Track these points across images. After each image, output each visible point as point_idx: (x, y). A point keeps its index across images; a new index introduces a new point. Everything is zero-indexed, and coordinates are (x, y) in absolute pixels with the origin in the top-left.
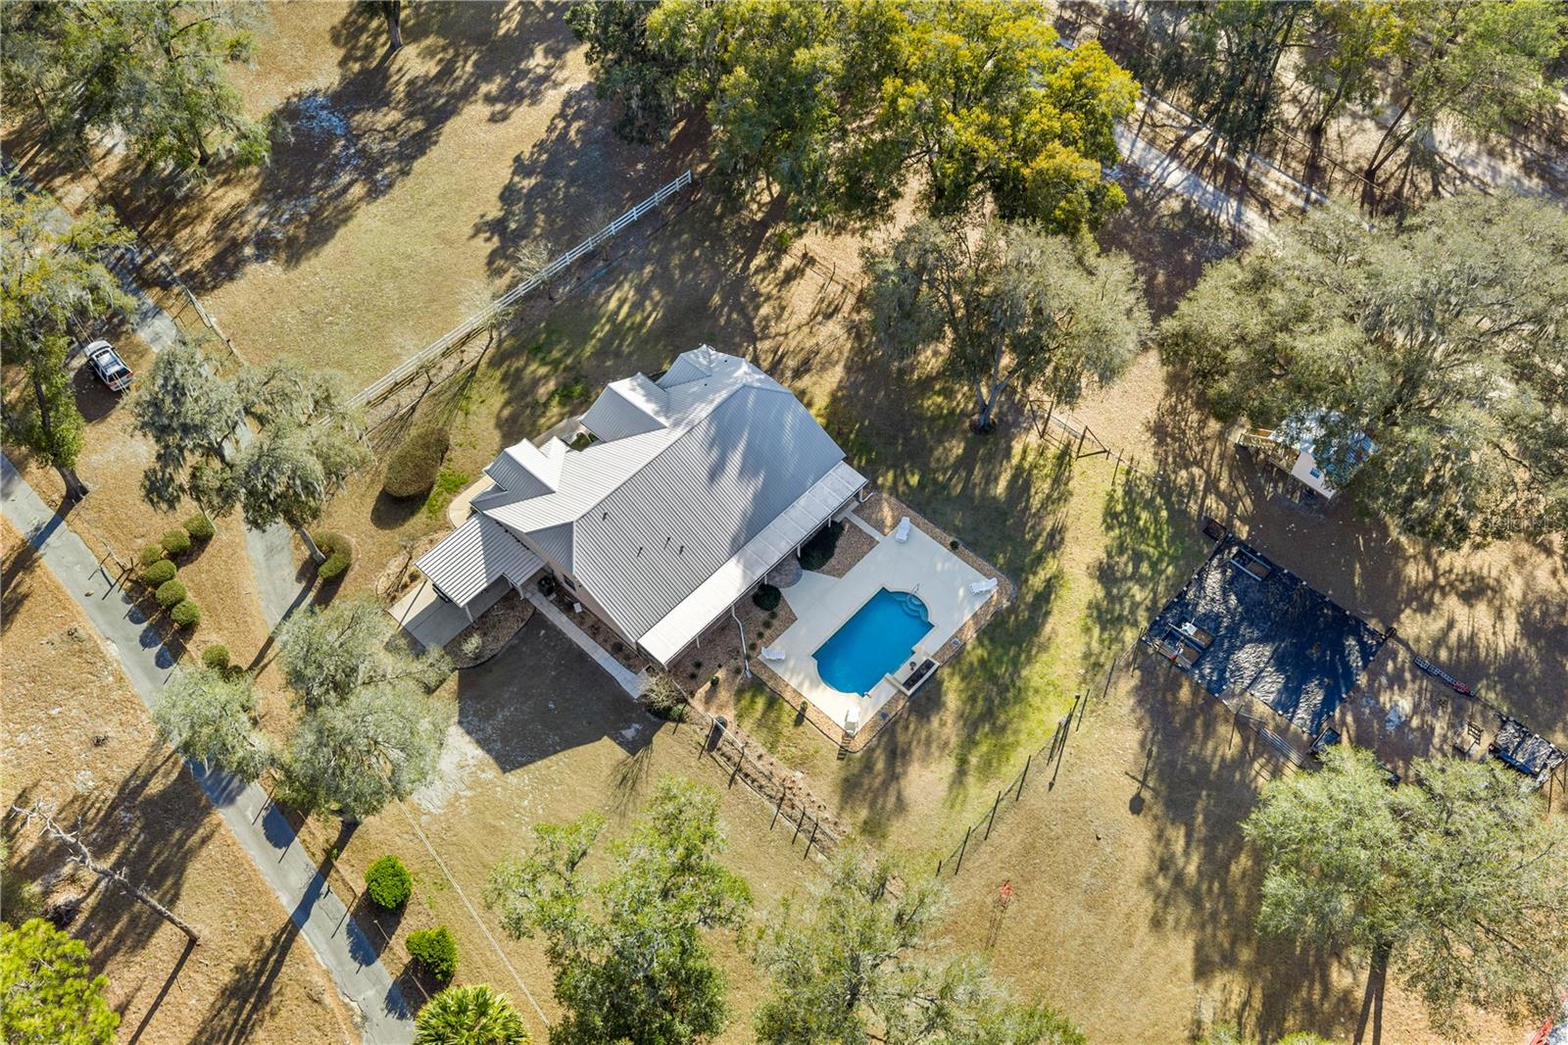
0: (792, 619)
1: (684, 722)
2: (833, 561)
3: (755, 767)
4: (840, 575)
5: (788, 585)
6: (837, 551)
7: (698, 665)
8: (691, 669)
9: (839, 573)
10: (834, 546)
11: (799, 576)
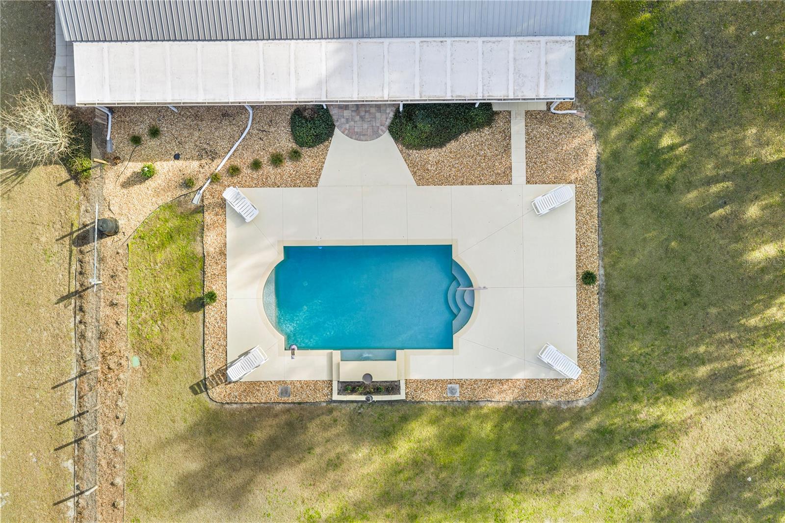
0: (311, 180)
1: (78, 183)
2: (433, 155)
3: (98, 309)
4: (421, 181)
5: (352, 134)
6: (452, 145)
7: (154, 133)
8: (141, 129)
9: (423, 177)
10: (455, 136)
11: (376, 135)
